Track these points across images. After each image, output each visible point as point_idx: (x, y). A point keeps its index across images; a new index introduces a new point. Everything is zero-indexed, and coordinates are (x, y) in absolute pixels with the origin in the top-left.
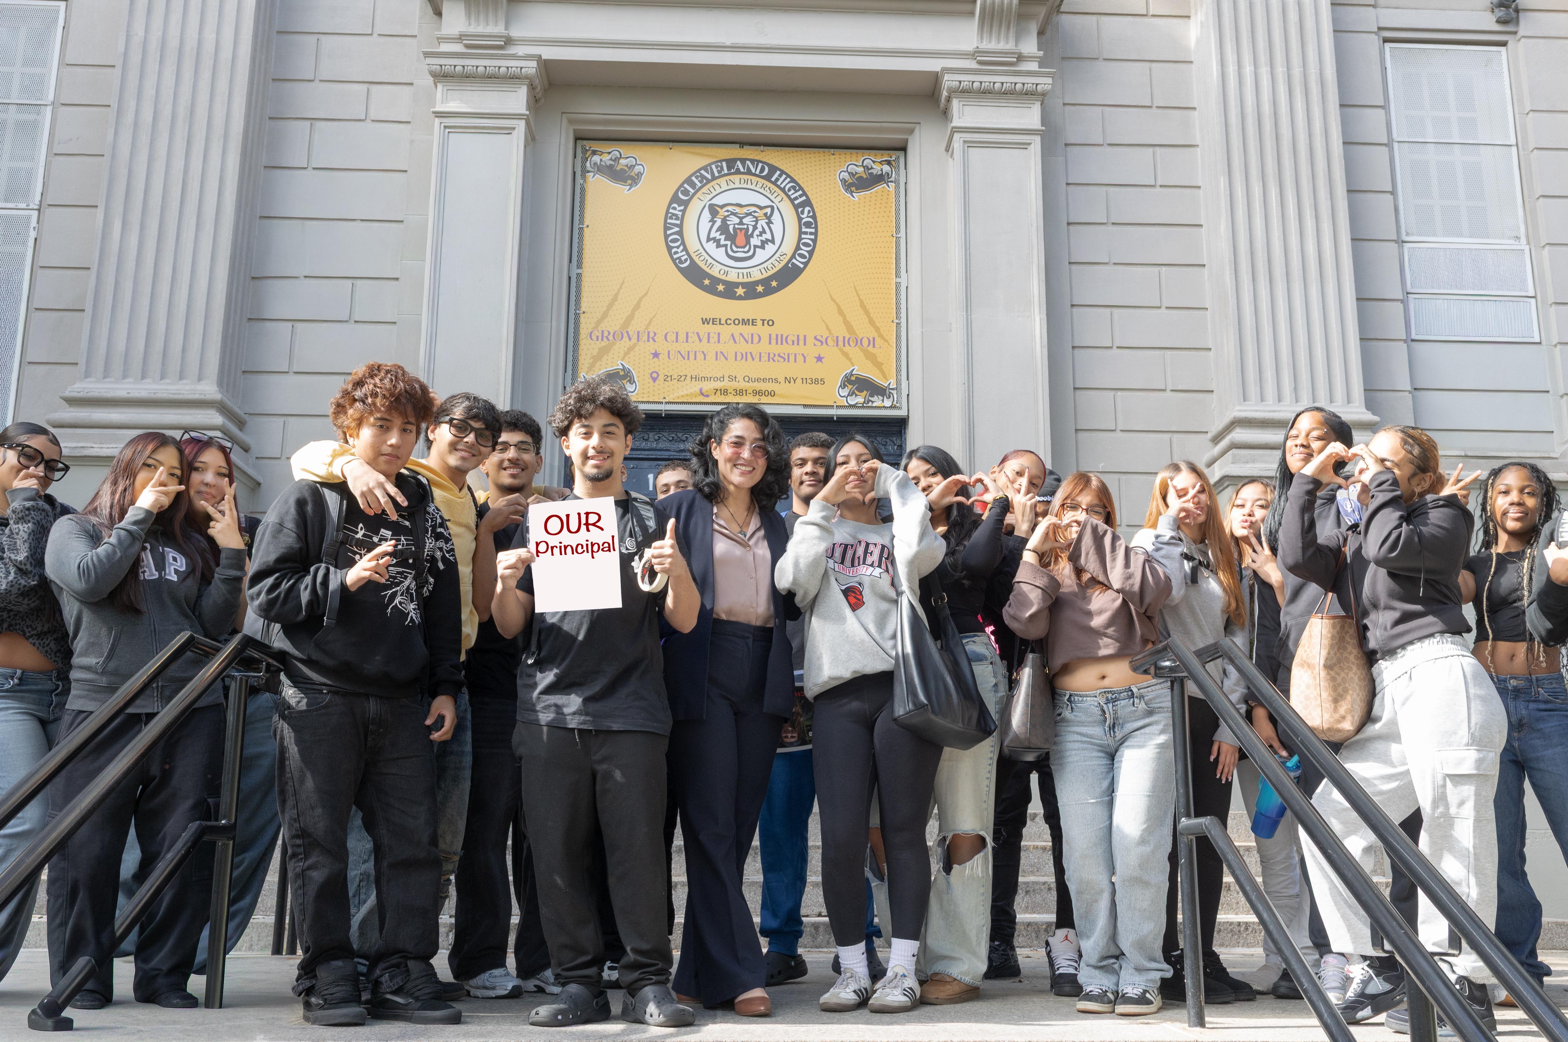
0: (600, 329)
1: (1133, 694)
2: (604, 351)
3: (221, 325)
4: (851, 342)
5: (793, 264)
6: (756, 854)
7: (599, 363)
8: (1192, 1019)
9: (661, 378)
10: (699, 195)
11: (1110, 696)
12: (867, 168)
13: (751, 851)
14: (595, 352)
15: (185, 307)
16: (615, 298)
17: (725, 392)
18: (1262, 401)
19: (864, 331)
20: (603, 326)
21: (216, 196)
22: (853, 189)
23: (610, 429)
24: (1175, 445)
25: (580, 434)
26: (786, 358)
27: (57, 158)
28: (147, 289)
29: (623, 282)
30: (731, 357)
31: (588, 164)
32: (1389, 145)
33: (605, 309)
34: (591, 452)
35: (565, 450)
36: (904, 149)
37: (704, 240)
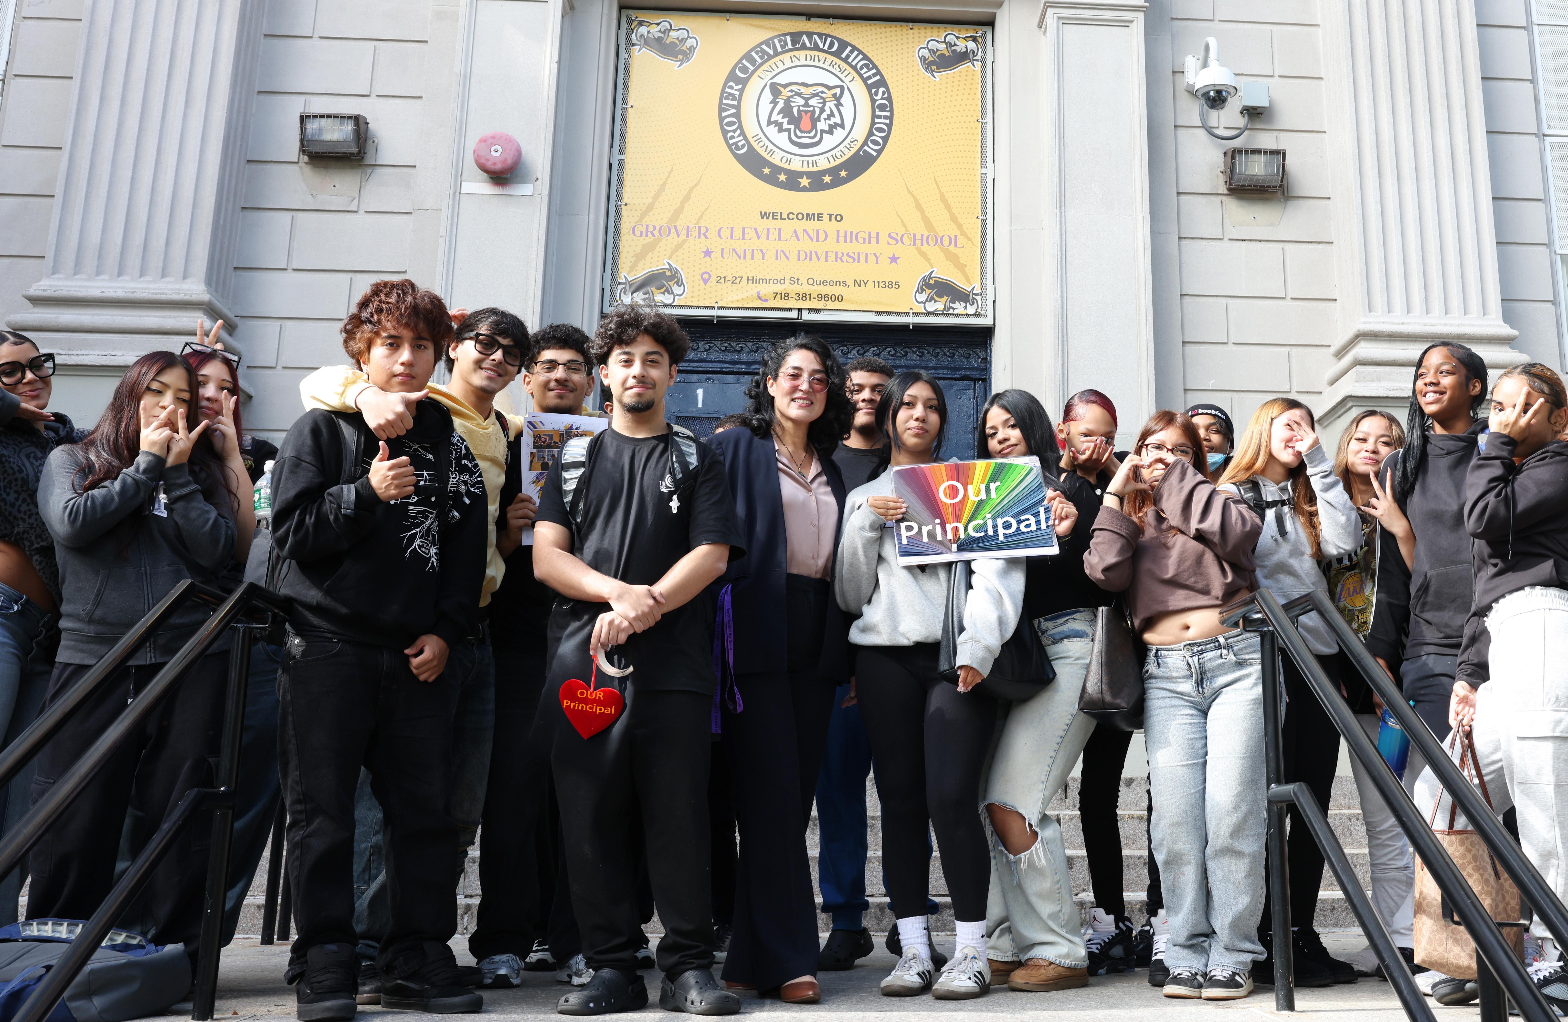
0: (644, 224)
1: (1220, 645)
2: (648, 249)
3: (211, 215)
4: (930, 241)
5: (865, 151)
6: (815, 825)
7: (643, 262)
8: (1281, 1002)
9: (714, 279)
10: (759, 72)
11: (1195, 649)
12: (950, 45)
13: (810, 823)
14: (638, 250)
15: (171, 194)
16: (662, 188)
17: (786, 296)
18: (1389, 312)
19: (945, 227)
20: (648, 220)
21: (209, 69)
22: (934, 68)
23: (652, 357)
24: (1293, 360)
25: (620, 362)
26: (855, 258)
27: (27, 22)
28: (126, 174)
29: (672, 170)
30: (793, 256)
31: (634, 36)
32: (1527, 28)
33: (650, 200)
34: (631, 382)
35: (603, 379)
36: (990, 23)
37: (764, 123)
